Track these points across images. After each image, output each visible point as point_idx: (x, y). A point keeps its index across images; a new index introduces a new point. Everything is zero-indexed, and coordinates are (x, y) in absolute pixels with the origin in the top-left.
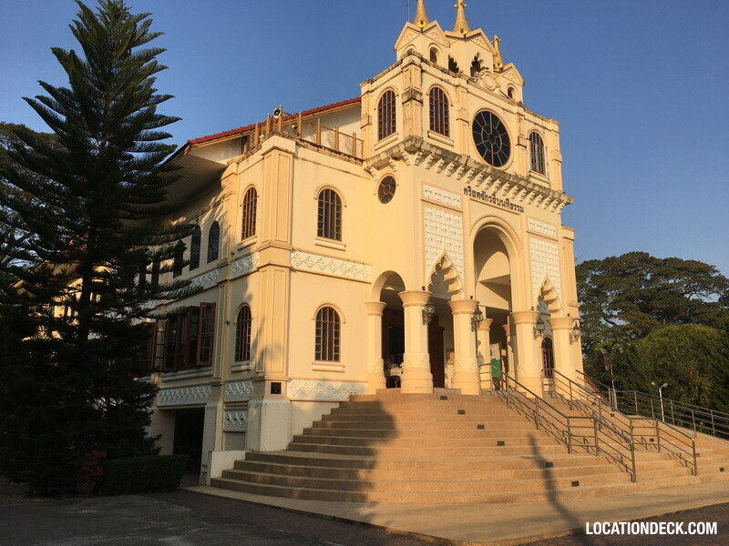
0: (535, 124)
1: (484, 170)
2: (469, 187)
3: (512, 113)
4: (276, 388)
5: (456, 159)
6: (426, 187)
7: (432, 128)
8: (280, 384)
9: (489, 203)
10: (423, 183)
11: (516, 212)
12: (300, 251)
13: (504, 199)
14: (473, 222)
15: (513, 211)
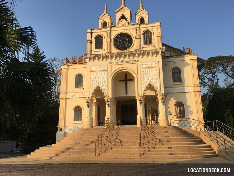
0: (147, 27)
1: (114, 54)
2: (111, 61)
3: (134, 29)
4: (61, 129)
5: (101, 55)
6: (92, 67)
7: (96, 48)
8: (62, 128)
9: (121, 64)
10: (91, 66)
11: (135, 62)
12: (69, 93)
13: (128, 60)
14: (112, 72)
15: (134, 63)
